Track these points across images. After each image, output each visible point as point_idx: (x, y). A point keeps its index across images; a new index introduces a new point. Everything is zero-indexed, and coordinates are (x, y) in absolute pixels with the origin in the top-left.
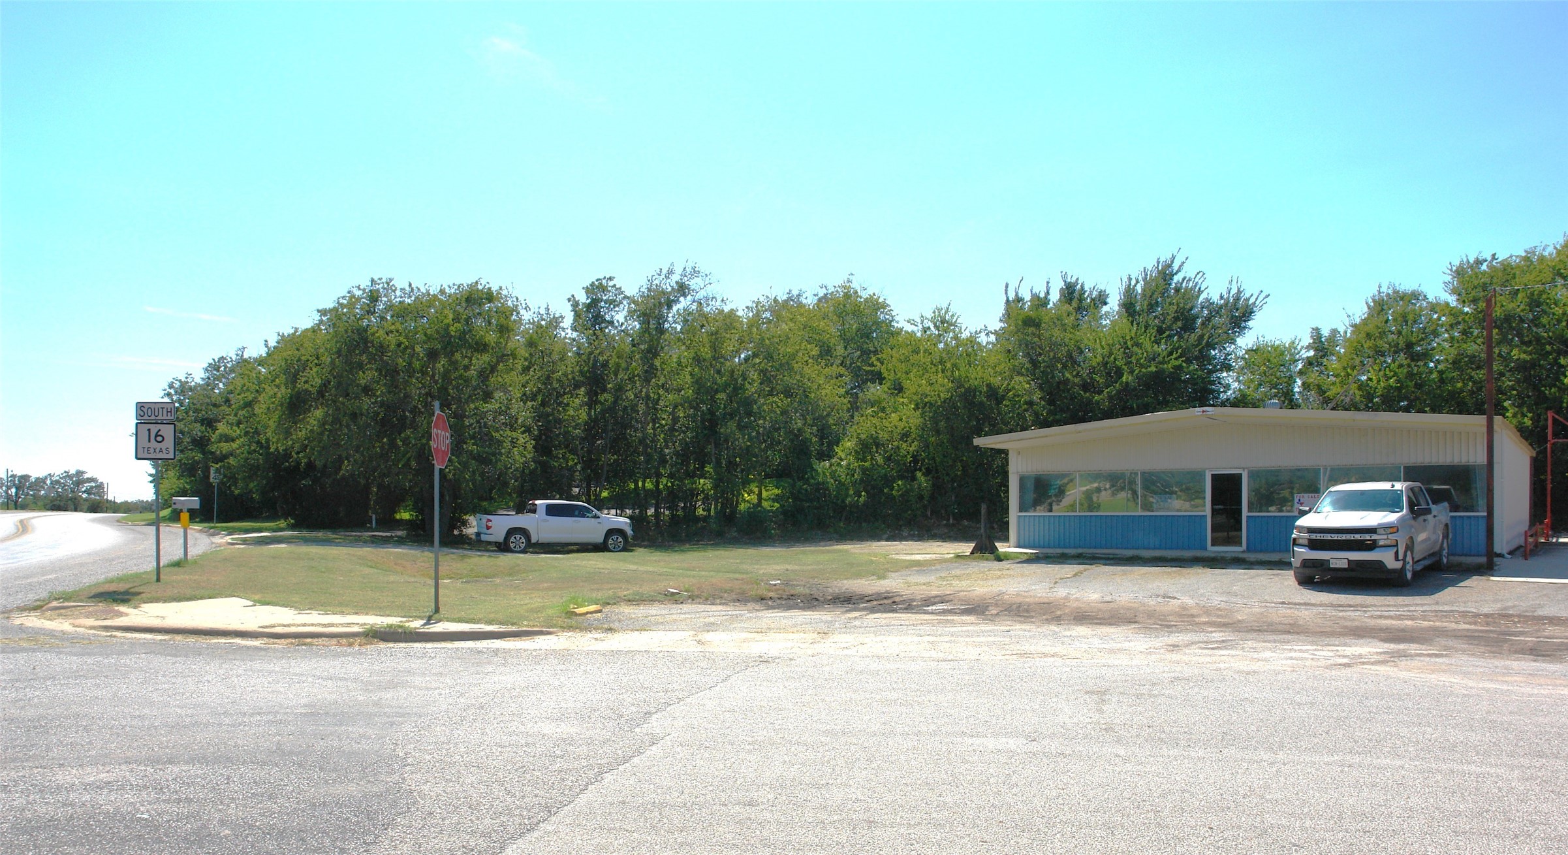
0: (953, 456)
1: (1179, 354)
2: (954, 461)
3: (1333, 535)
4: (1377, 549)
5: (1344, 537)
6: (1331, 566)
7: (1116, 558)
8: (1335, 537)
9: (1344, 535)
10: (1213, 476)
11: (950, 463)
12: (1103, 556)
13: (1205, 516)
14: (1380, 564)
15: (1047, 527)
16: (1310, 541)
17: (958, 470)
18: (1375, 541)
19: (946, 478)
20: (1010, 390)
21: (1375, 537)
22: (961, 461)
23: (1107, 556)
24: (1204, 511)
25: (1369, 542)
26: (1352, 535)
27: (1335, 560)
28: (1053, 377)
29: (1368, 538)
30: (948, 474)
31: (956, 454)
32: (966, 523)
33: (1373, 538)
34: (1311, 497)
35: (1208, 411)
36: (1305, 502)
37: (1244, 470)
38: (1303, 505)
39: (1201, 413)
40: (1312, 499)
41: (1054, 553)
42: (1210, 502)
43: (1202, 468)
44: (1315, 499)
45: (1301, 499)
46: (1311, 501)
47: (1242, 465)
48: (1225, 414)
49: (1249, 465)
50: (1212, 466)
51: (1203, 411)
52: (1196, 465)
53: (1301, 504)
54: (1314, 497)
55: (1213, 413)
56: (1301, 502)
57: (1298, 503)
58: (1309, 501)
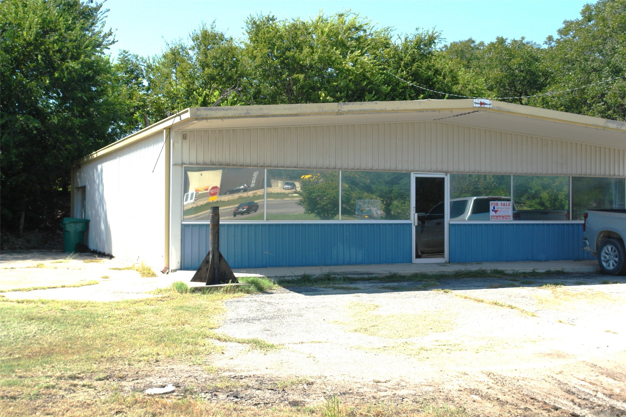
10: (417, 179)
13: (410, 225)
24: (409, 219)
34: (503, 204)
35: (486, 104)
36: (499, 210)
37: (446, 175)
38: (497, 213)
39: (479, 105)
40: (504, 206)
41: (292, 276)
42: (415, 209)
43: (407, 170)
44: (507, 207)
45: (496, 207)
46: (503, 208)
47: (445, 169)
48: (502, 110)
49: (451, 169)
50: (417, 168)
51: (481, 104)
52: (402, 166)
53: (496, 211)
54: (505, 204)
55: (491, 106)
56: (496, 209)
57: (493, 211)
58: (501, 208)
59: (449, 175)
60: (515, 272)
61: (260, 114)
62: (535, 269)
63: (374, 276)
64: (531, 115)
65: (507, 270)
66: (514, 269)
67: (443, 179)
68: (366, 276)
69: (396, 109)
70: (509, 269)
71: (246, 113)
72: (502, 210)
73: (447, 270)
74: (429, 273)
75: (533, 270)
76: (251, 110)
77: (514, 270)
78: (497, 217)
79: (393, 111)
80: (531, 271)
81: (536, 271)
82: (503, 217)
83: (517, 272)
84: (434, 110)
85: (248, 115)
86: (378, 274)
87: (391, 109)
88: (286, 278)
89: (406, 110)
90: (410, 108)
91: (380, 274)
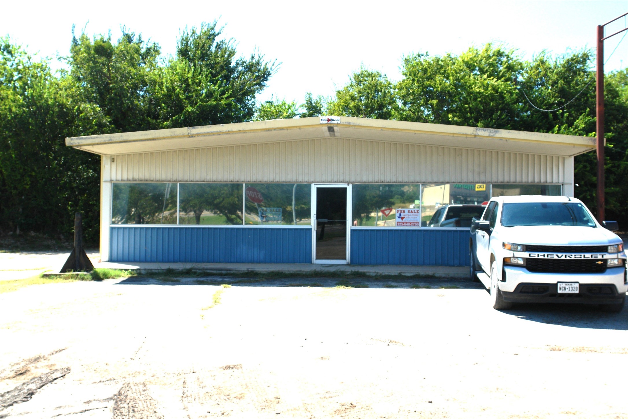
0: (21, 171)
1: (229, 94)
2: (22, 176)
3: (560, 255)
4: (608, 270)
5: (573, 256)
6: (559, 292)
7: (231, 274)
8: (563, 256)
9: (573, 254)
10: (318, 190)
11: (19, 177)
12: (215, 272)
13: (310, 230)
14: (611, 287)
15: (143, 240)
16: (527, 260)
17: (27, 184)
18: (605, 261)
19: (14, 192)
20: (81, 112)
21: (607, 256)
22: (30, 176)
23: (218, 272)
24: (310, 224)
25: (600, 262)
26: (583, 254)
27: (563, 285)
28: (122, 103)
29: (600, 257)
30: (15, 188)
31: (24, 170)
32: (33, 234)
33: (605, 257)
34: (410, 211)
35: (334, 120)
36: (406, 217)
37: (348, 185)
38: (404, 220)
39: (327, 122)
40: (411, 214)
41: (158, 270)
42: (315, 216)
43: (307, 181)
44: (415, 214)
45: (402, 214)
46: (411, 215)
47: (347, 180)
48: (352, 124)
49: (353, 180)
50: (318, 180)
51: (329, 120)
52: (302, 178)
53: (402, 218)
54: (413, 212)
55: (339, 122)
56: (402, 216)
57: (399, 217)
58: (409, 215)
59: (351, 185)
60: (379, 274)
61: (120, 140)
62: (402, 272)
63: (232, 272)
64: (385, 128)
65: (370, 272)
66: (377, 271)
67: (345, 190)
68: (224, 272)
69: (242, 130)
70: (371, 271)
71: (109, 140)
72: (410, 217)
73: (305, 270)
74: (286, 272)
75: (400, 273)
76: (114, 137)
77: (378, 273)
78: (404, 223)
79: (239, 132)
80: (397, 274)
81: (403, 274)
82: (410, 223)
83: (381, 274)
84: (282, 129)
85: (111, 141)
86: (236, 270)
87: (237, 130)
88: (153, 271)
89: (252, 130)
90: (255, 128)
91: (238, 271)
